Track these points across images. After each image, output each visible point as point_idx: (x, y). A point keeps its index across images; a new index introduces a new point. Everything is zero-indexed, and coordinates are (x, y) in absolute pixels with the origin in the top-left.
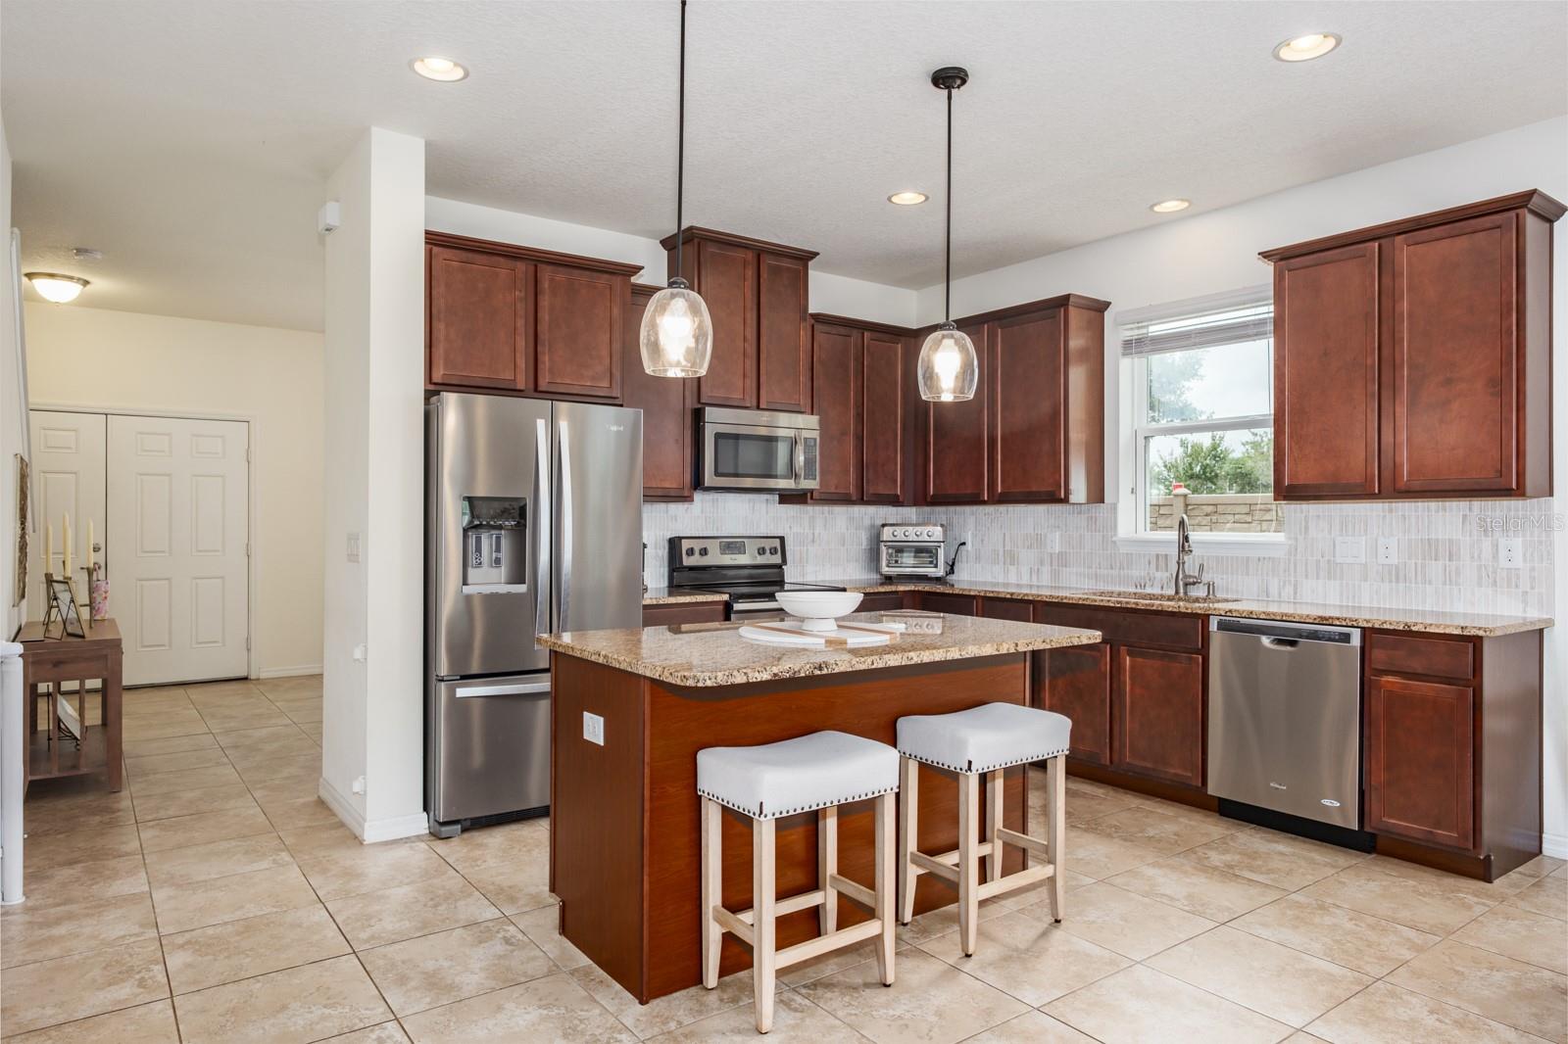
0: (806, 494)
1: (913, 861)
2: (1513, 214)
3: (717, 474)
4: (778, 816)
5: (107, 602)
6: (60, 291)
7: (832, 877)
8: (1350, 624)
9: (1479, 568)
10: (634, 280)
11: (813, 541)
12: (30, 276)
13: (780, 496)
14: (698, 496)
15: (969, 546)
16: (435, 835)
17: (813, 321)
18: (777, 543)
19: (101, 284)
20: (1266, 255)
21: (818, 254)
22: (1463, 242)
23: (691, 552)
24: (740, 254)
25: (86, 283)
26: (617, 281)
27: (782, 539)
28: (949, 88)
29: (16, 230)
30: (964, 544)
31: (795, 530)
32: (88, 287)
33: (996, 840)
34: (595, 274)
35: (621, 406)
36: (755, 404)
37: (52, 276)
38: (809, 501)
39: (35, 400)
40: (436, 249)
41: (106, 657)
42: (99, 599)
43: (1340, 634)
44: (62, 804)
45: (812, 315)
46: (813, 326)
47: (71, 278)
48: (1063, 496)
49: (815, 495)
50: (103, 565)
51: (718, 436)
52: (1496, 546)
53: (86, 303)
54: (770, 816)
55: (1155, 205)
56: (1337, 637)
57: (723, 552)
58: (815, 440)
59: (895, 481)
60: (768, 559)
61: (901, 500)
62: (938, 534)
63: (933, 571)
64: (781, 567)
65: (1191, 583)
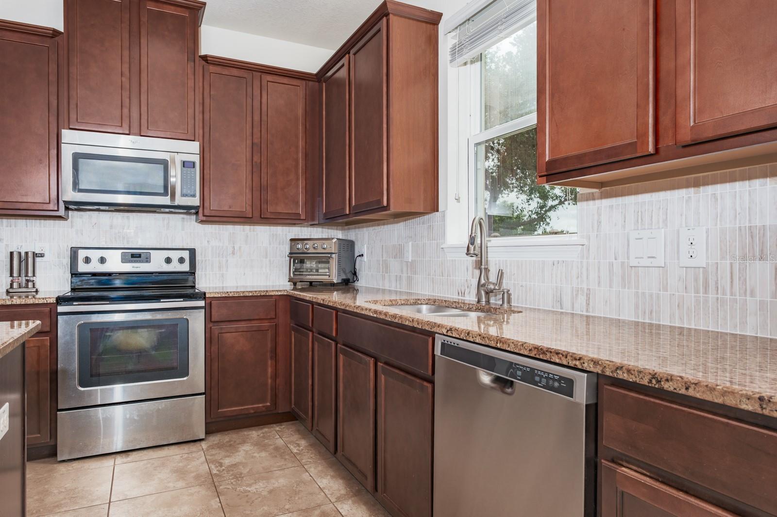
3: (77, 189)
8: (572, 364)
11: (233, 253)
15: (365, 258)
17: (204, 63)
18: (186, 255)
23: (87, 260)
27: (191, 252)
30: (362, 255)
36: (136, 131)
43: (561, 378)
45: (200, 57)
46: (204, 67)
48: (385, 203)
51: (78, 156)
56: (556, 384)
57: (124, 260)
58: (194, 163)
59: (297, 203)
60: (175, 267)
61: (303, 217)
62: (331, 246)
63: (327, 277)
64: (192, 272)
65: (492, 291)
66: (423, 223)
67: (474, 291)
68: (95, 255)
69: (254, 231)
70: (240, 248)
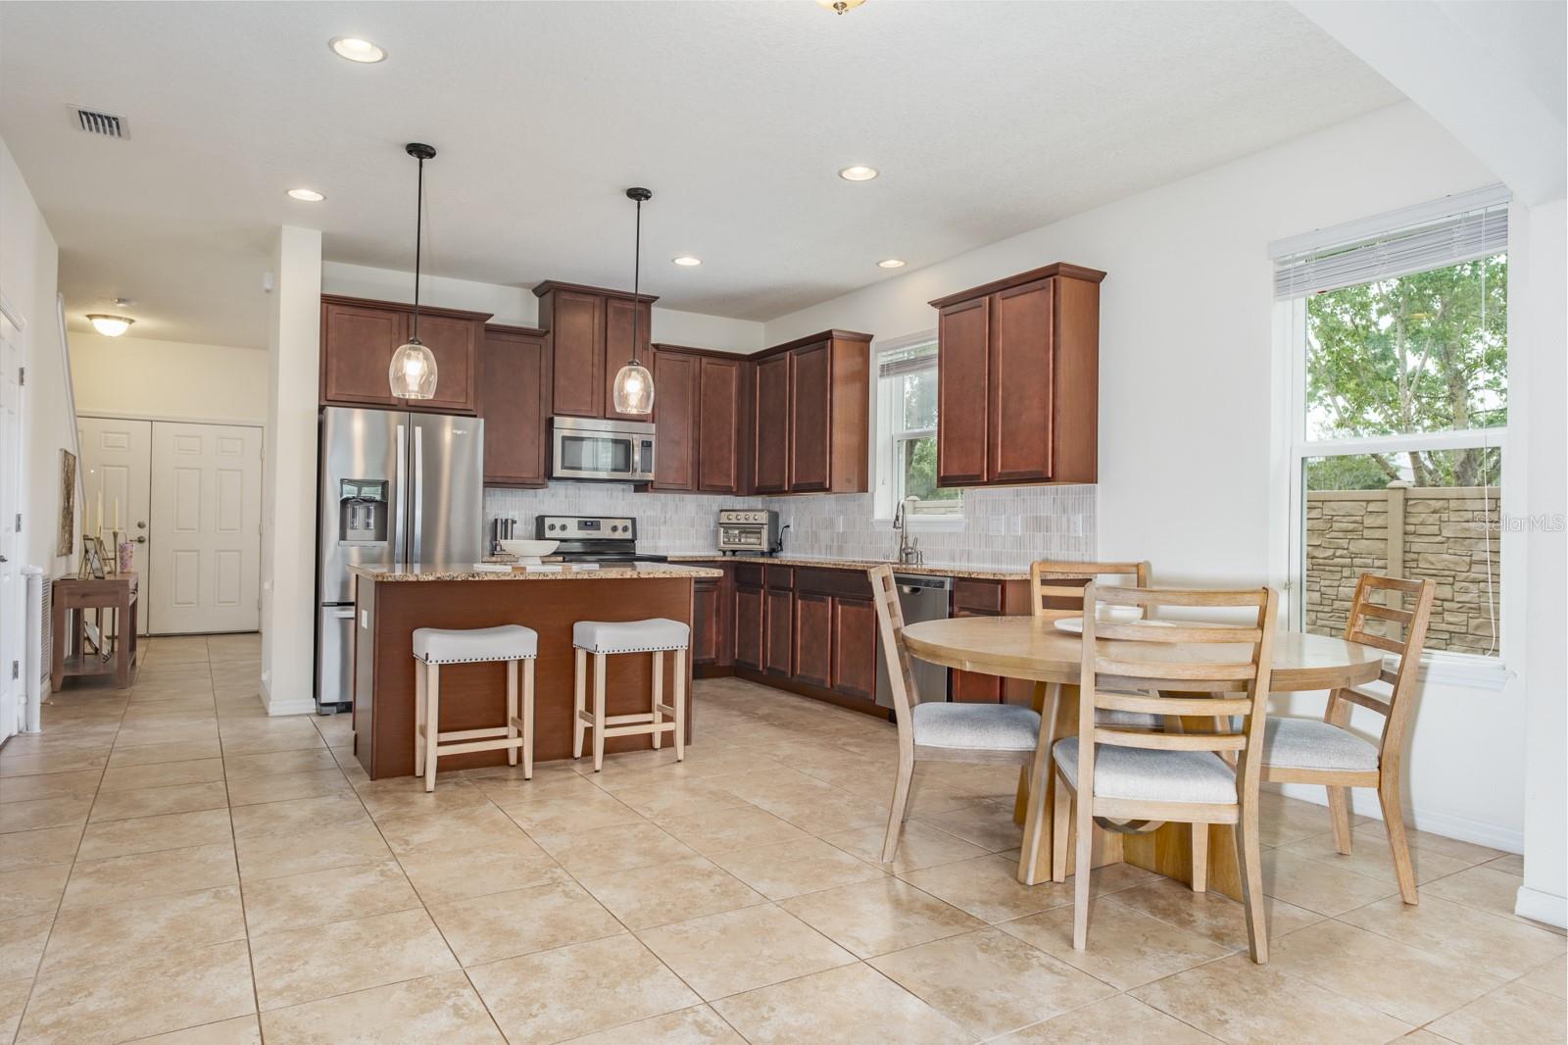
0: (647, 485)
1: (581, 717)
2: (1051, 279)
3: (564, 467)
4: (440, 662)
5: (133, 560)
6: (110, 328)
7: (513, 719)
9: (1061, 536)
10: (488, 322)
11: (665, 522)
12: (90, 317)
13: (635, 486)
14: (552, 484)
15: (792, 528)
16: (319, 714)
17: (654, 350)
18: (629, 523)
19: (143, 323)
20: (934, 304)
21: (658, 298)
22: (1028, 299)
23: (552, 527)
24: (590, 299)
25: (132, 321)
26: (472, 325)
27: (634, 520)
28: (639, 200)
29: (60, 294)
30: (788, 526)
31: (648, 513)
32: (133, 324)
33: (656, 712)
34: (455, 321)
35: (475, 416)
36: (602, 414)
37: (106, 317)
38: (650, 489)
39: (81, 408)
40: (331, 307)
41: (117, 593)
42: (126, 558)
43: (939, 581)
44: (84, 693)
45: (654, 345)
46: (654, 354)
47: (120, 318)
48: (828, 486)
49: (655, 485)
50: (147, 538)
51: (565, 439)
52: (1068, 520)
53: (134, 335)
54: (434, 663)
55: (881, 261)
56: (938, 585)
57: (580, 528)
58: (651, 442)
59: (730, 476)
60: (619, 535)
61: (734, 490)
62: (763, 518)
63: (758, 547)
64: (632, 541)
65: (910, 553)
66: (854, 501)
67: (897, 554)
68: (558, 522)
69: (683, 500)
70: (671, 517)
